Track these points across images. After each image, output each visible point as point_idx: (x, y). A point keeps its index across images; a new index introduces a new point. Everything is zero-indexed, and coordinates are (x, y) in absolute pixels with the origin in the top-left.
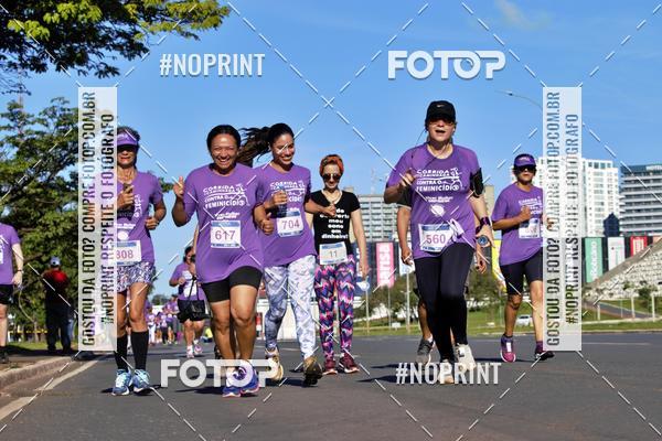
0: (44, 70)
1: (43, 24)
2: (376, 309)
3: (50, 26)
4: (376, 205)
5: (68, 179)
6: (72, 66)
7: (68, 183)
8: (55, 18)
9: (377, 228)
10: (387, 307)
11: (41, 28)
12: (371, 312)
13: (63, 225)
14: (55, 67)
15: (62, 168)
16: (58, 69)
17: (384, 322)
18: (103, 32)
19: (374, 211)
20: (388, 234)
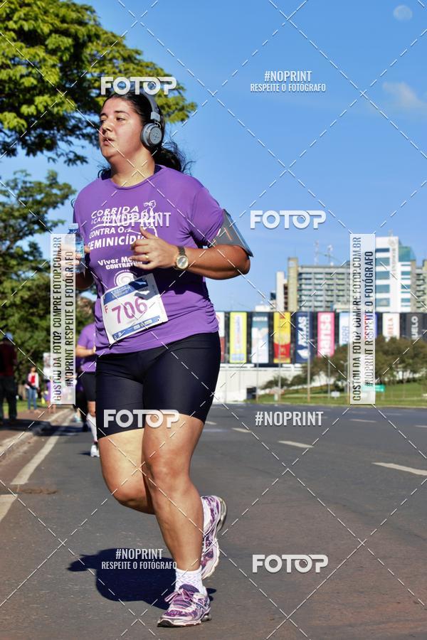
0: (15, 155)
1: (20, 115)
2: (316, 377)
3: (27, 118)
4: (318, 276)
5: (27, 249)
6: (42, 151)
7: (26, 253)
8: (32, 110)
9: (319, 298)
10: (327, 375)
11: (18, 119)
12: (312, 379)
13: (21, 294)
14: (25, 152)
15: (21, 238)
16: (28, 154)
17: (324, 390)
18: (73, 122)
19: (317, 282)
20: (329, 304)
